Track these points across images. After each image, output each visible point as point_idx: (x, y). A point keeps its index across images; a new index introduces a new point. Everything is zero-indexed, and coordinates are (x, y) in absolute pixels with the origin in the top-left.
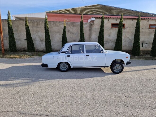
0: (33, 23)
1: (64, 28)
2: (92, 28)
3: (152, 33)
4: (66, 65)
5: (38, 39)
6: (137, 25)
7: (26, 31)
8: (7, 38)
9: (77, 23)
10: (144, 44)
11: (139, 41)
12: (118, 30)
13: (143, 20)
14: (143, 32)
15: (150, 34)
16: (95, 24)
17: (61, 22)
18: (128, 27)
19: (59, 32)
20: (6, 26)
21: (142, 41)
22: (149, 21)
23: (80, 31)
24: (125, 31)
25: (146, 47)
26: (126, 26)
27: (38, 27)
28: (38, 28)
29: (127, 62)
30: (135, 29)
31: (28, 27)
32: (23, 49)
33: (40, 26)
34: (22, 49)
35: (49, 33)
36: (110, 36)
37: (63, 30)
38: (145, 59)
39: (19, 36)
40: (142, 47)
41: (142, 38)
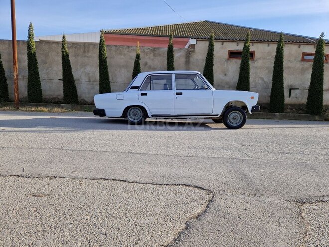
0: (76, 48)
1: (136, 58)
2: (191, 59)
3: (307, 69)
4: (138, 111)
5: (84, 79)
6: (277, 52)
7: (63, 63)
8: (24, 77)
9: (162, 50)
10: (292, 91)
11: (283, 83)
12: (241, 63)
13: (289, 46)
14: (289, 68)
15: (303, 71)
16: (196, 51)
17: (131, 47)
18: (260, 59)
19: (126, 67)
20: (24, 54)
21: (288, 86)
22: (302, 46)
23: (167, 63)
24: (256, 65)
25: (296, 97)
26: (257, 56)
27: (85, 56)
28: (86, 58)
29: (253, 107)
30: (275, 62)
31: (68, 56)
32: (55, 98)
33: (90, 54)
34: (53, 99)
35: (107, 67)
36: (225, 75)
37: (135, 61)
38: (296, 120)
39: (48, 74)
40: (289, 97)
41: (288, 80)
